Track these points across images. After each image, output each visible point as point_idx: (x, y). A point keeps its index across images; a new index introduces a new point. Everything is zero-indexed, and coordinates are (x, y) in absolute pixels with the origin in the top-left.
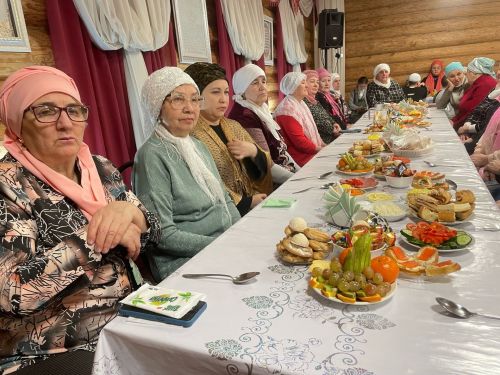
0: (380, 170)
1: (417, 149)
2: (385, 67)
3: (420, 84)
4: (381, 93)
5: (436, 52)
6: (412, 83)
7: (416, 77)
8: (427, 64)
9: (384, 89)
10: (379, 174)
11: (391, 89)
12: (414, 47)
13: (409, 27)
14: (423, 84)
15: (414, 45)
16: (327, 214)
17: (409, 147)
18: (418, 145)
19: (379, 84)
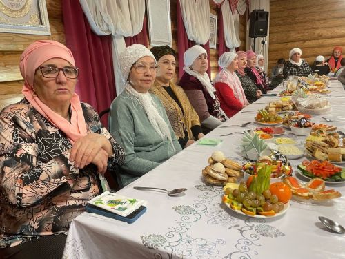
0: (287, 122)
1: (317, 109)
2: (298, 50)
3: (324, 64)
4: (294, 69)
5: (337, 41)
6: (318, 63)
7: (321, 58)
8: (331, 49)
9: (296, 67)
10: (286, 125)
11: (302, 66)
12: (320, 37)
13: (317, 22)
14: (327, 63)
15: (321, 36)
16: (243, 151)
17: (311, 107)
18: (318, 105)
19: (293, 62)
